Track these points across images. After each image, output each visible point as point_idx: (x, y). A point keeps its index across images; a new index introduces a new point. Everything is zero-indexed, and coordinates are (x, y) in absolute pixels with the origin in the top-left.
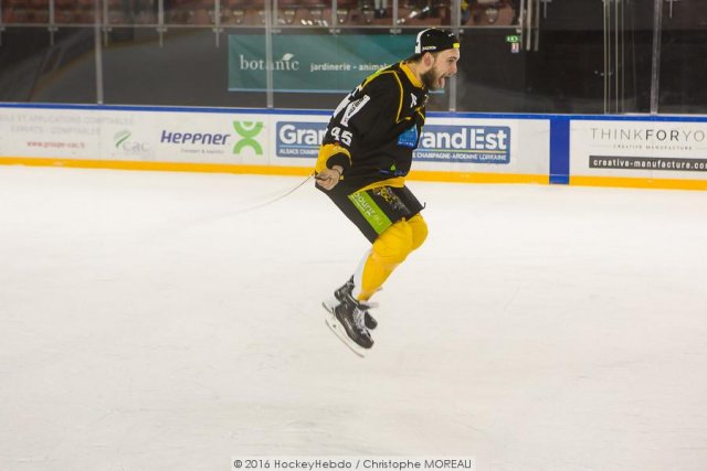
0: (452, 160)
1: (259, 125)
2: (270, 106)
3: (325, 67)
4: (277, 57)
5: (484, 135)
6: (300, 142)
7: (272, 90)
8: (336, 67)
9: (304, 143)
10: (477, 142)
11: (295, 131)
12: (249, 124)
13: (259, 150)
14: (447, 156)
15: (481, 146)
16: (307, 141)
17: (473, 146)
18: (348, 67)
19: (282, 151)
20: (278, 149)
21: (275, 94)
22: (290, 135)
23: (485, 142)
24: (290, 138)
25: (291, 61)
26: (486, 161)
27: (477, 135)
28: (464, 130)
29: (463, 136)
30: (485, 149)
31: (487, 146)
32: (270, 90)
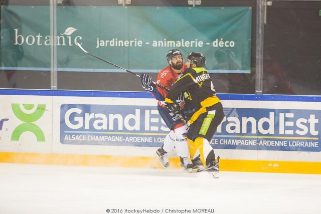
0: (259, 148)
1: (42, 109)
2: (54, 87)
3: (113, 43)
4: (60, 32)
5: (294, 120)
6: (87, 127)
7: (56, 70)
8: (126, 43)
9: (92, 128)
10: (286, 128)
11: (83, 115)
12: (29, 107)
13: (41, 137)
14: (253, 143)
15: (291, 132)
16: (96, 126)
17: (281, 131)
18: (140, 43)
19: (66, 137)
20: (62, 135)
21: (60, 73)
22: (76, 119)
23: (295, 128)
24: (77, 123)
25: (73, 36)
26: (296, 149)
27: (286, 119)
28: (272, 114)
29: (271, 121)
30: (295, 135)
31: (298, 132)
32: (54, 69)
